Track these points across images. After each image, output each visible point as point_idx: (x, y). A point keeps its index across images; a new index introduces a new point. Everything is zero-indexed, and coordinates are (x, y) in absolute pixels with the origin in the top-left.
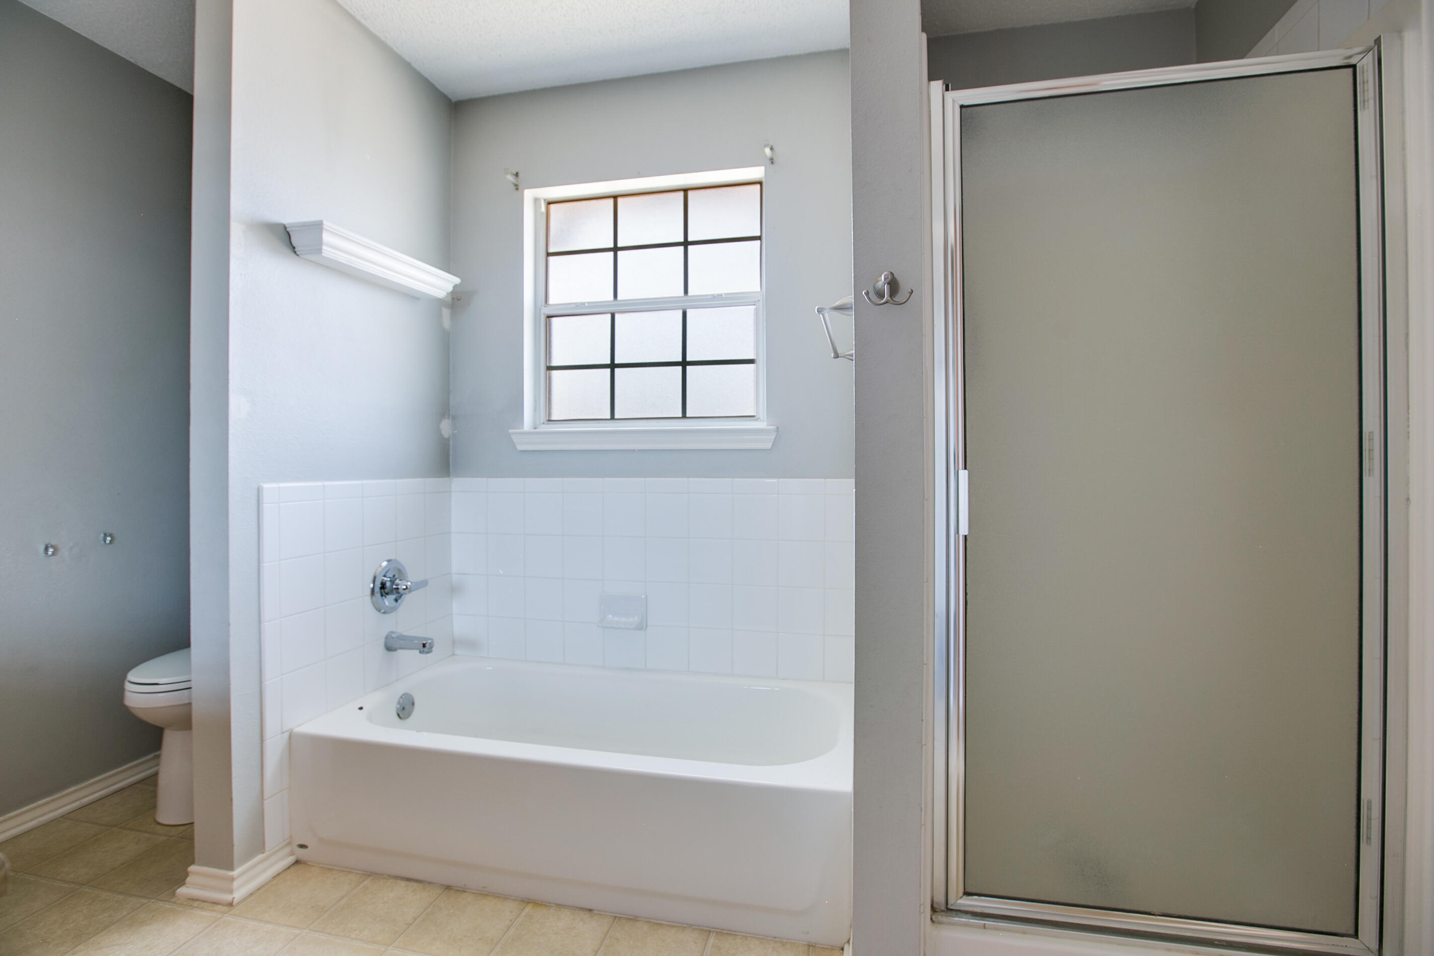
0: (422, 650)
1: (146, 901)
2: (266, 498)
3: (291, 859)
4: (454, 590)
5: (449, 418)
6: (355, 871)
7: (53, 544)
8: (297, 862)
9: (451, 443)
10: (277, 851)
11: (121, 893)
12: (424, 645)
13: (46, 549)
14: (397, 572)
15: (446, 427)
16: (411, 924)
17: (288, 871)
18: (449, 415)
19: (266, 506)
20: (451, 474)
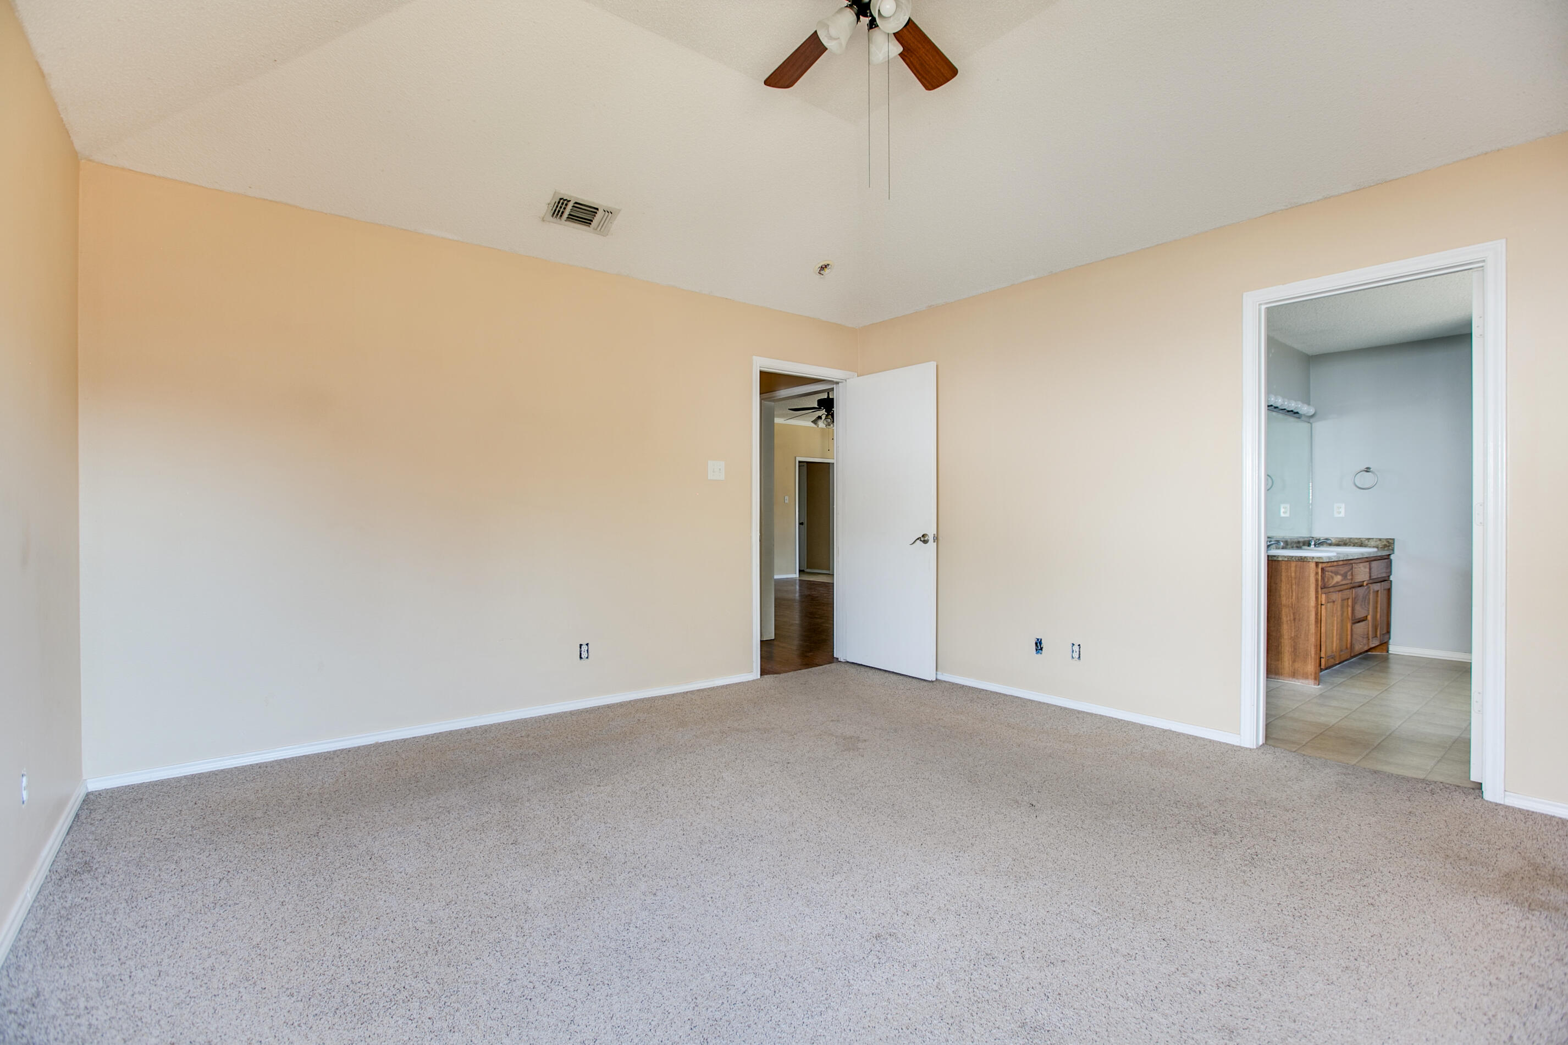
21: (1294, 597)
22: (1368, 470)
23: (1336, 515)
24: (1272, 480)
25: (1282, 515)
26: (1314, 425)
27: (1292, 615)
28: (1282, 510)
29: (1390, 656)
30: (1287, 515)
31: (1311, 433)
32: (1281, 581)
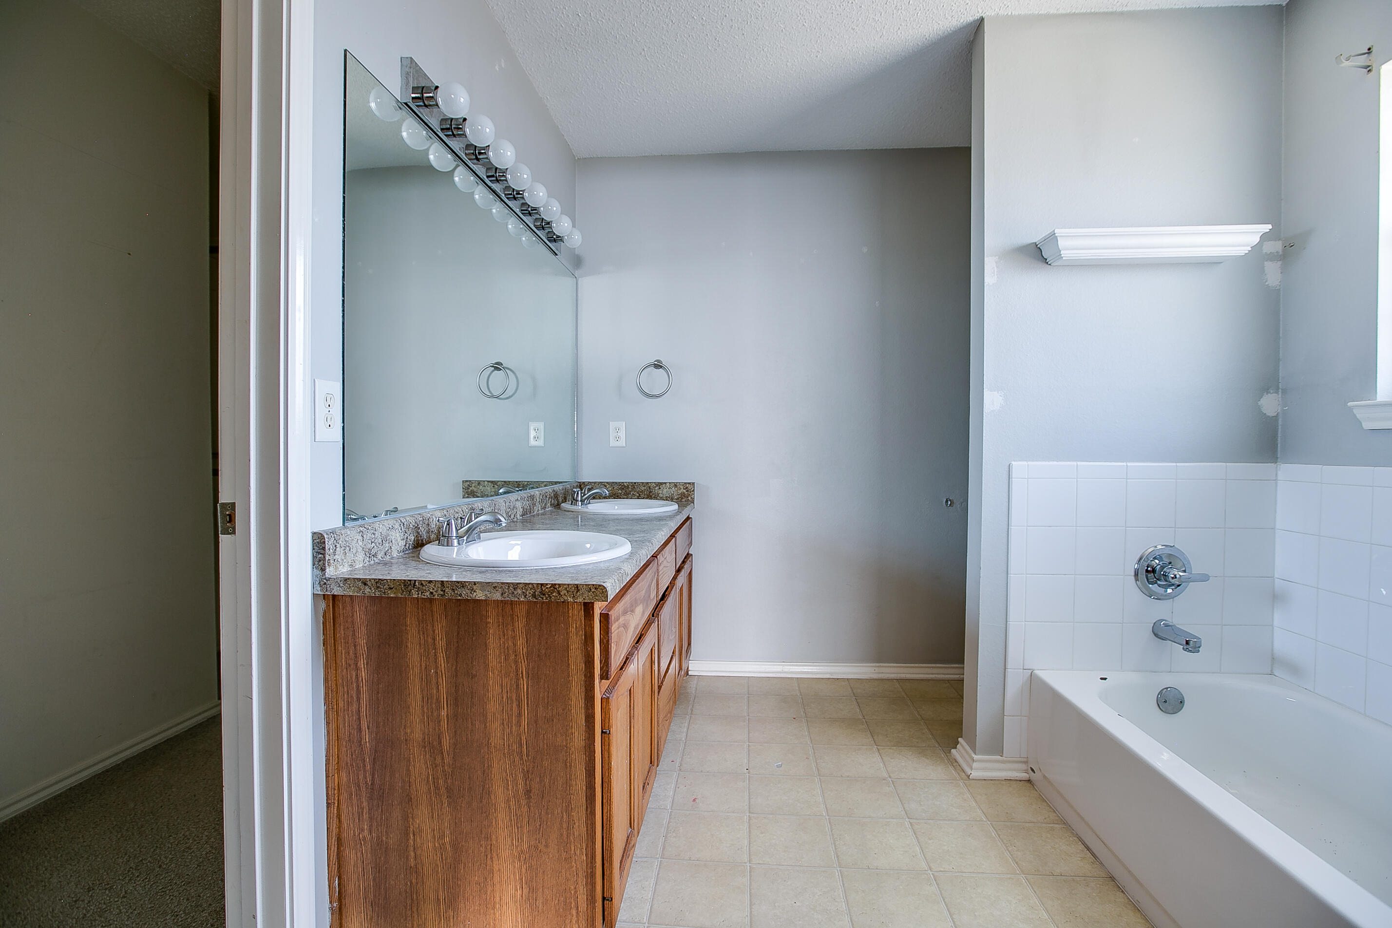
0: (1185, 647)
1: (937, 746)
2: (1015, 474)
3: (1025, 776)
4: (1276, 598)
5: (1277, 393)
6: (1058, 813)
7: (951, 499)
8: (1029, 781)
9: (1280, 423)
10: (1009, 762)
11: (932, 735)
12: (1187, 643)
13: (947, 501)
14: (1171, 558)
15: (1270, 404)
16: (1054, 875)
17: (1019, 782)
18: (1278, 388)
19: (1015, 481)
20: (1279, 460)
21: (525, 722)
22: (658, 365)
23: (613, 443)
24: (517, 377)
25: (533, 442)
26: (580, 280)
27: (520, 781)
28: (532, 434)
29: (693, 685)
30: (540, 443)
31: (577, 296)
32: (486, 666)
